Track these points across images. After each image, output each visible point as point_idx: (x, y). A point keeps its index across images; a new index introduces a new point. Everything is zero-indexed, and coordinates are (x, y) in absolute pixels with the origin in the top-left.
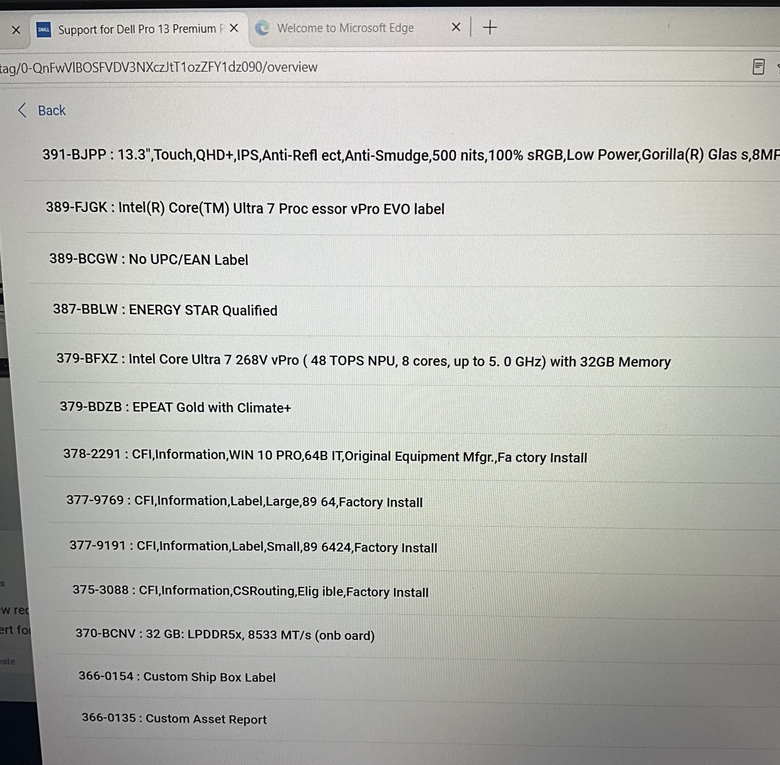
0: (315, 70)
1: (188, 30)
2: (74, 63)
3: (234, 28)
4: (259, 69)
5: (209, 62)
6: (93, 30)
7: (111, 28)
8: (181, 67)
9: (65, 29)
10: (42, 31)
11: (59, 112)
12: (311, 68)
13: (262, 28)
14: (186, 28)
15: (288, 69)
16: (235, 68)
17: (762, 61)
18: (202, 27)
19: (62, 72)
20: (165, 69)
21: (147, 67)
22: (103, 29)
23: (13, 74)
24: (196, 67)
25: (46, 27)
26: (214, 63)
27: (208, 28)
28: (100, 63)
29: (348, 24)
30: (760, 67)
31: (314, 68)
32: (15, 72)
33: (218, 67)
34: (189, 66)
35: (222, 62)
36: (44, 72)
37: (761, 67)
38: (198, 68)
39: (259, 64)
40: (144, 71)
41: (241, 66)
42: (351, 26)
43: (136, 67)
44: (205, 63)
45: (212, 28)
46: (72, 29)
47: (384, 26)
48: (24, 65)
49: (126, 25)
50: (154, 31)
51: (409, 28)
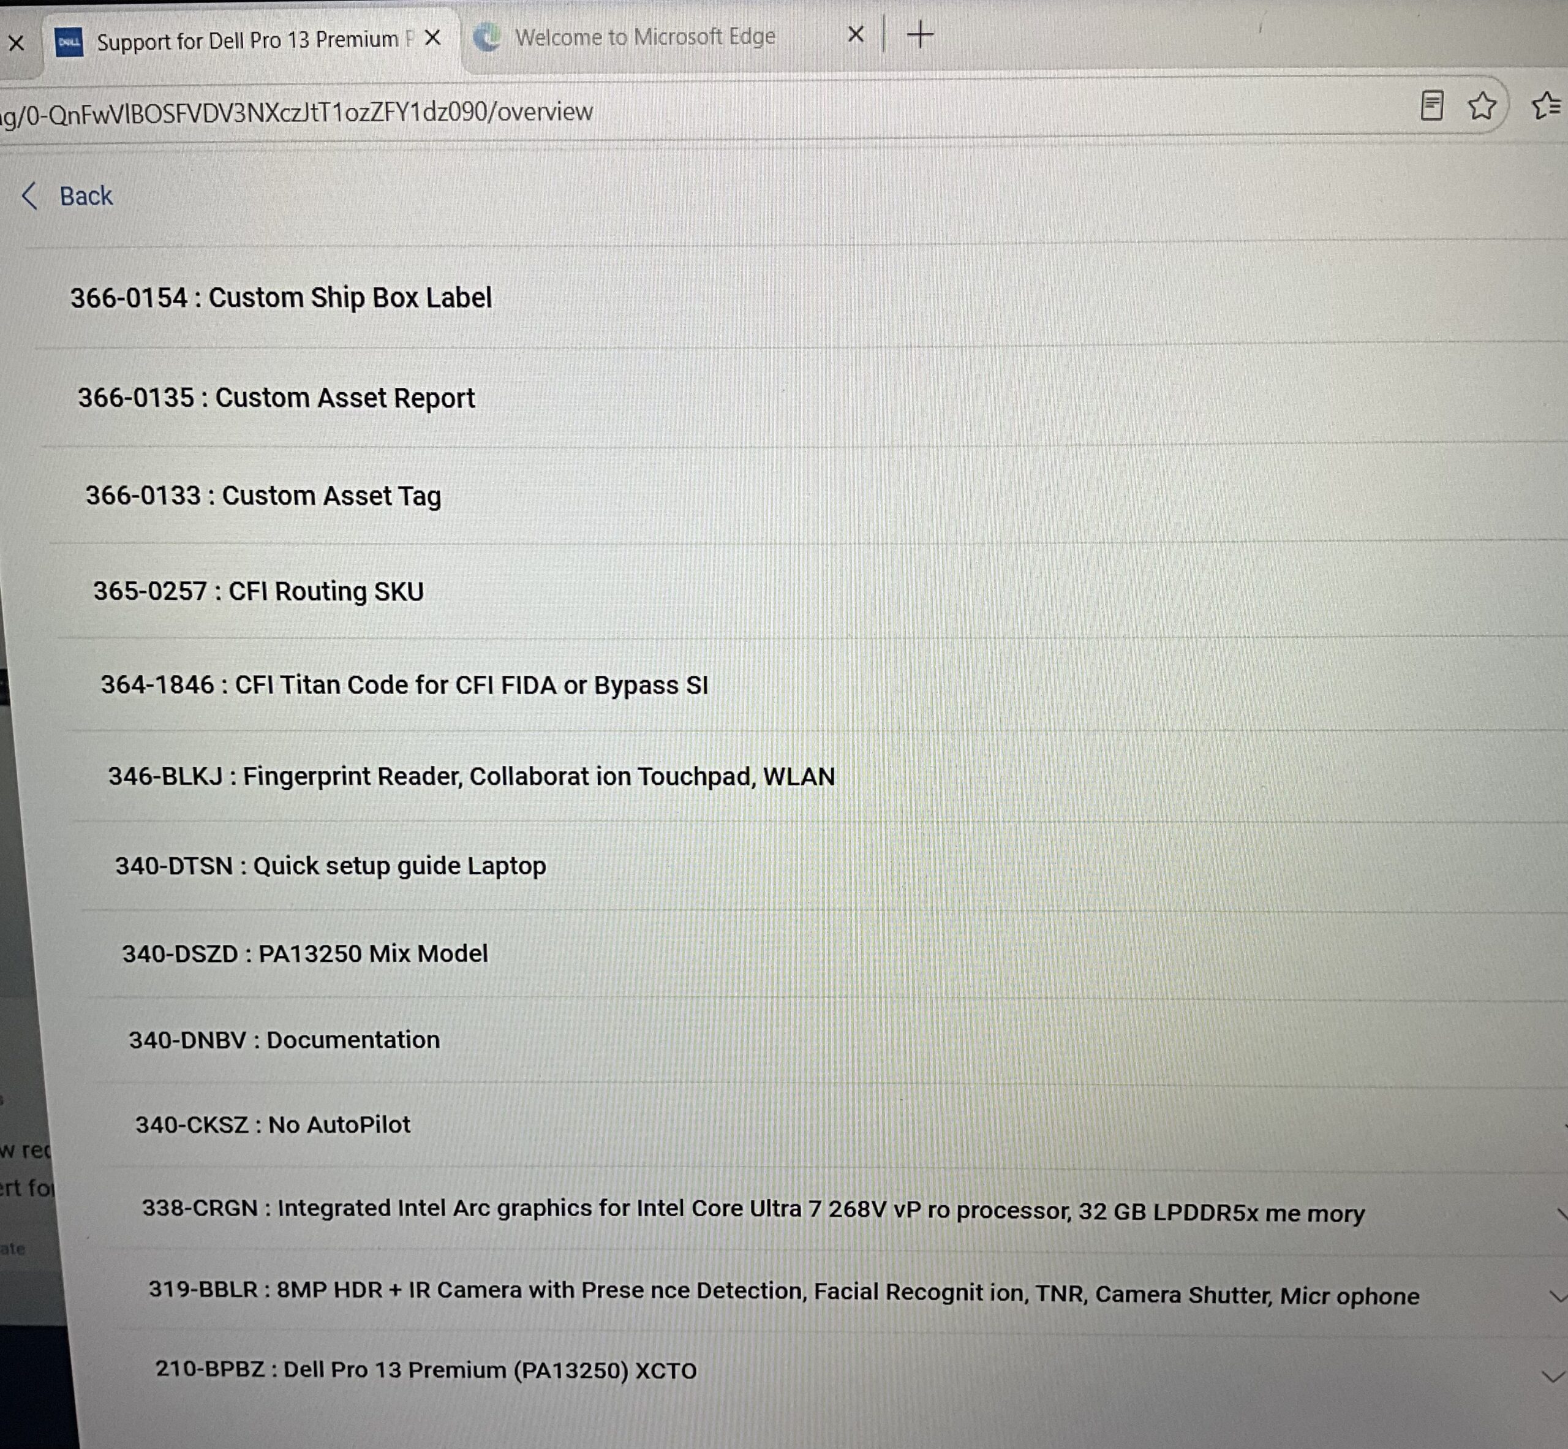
0: (588, 118)
1: (345, 43)
2: (127, 105)
3: (433, 37)
4: (481, 116)
5: (387, 103)
6: (163, 42)
7: (199, 39)
8: (331, 111)
9: (111, 40)
10: (66, 46)
11: (100, 198)
12: (581, 113)
13: (487, 38)
14: (341, 38)
15: (536, 116)
16: (435, 113)
17: (1438, 95)
18: (371, 36)
19: (106, 122)
20: (302, 115)
21: (267, 113)
22: (183, 41)
23: (11, 127)
24: (361, 113)
25: (74, 38)
26: (396, 105)
27: (384, 37)
28: (178, 105)
29: (650, 30)
30: (1435, 105)
31: (586, 113)
32: (14, 122)
33: (403, 113)
34: (348, 110)
35: (412, 103)
36: (70, 123)
37: (1437, 106)
38: (365, 113)
39: (481, 107)
40: (262, 120)
41: (448, 111)
42: (656, 34)
43: (246, 111)
44: (378, 105)
45: (390, 37)
46: (123, 41)
47: (719, 33)
48: (33, 111)
49: (228, 32)
50: (279, 45)
51: (767, 37)
